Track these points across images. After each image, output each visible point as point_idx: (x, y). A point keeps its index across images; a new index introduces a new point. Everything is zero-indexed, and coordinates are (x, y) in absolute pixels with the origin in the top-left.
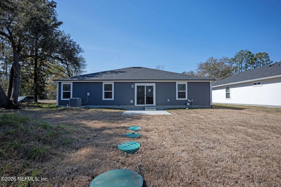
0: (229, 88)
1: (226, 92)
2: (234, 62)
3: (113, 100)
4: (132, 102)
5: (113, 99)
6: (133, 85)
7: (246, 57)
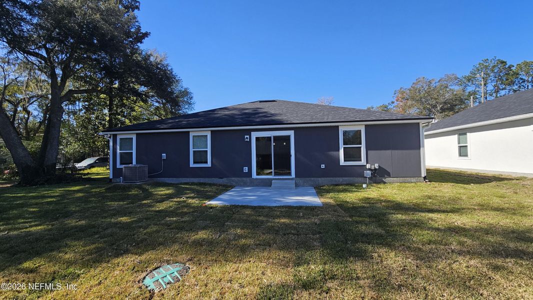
0: (465, 134)
1: (459, 143)
2: (469, 84)
3: (210, 166)
4: (246, 169)
5: (209, 164)
6: (248, 136)
7: (496, 71)
